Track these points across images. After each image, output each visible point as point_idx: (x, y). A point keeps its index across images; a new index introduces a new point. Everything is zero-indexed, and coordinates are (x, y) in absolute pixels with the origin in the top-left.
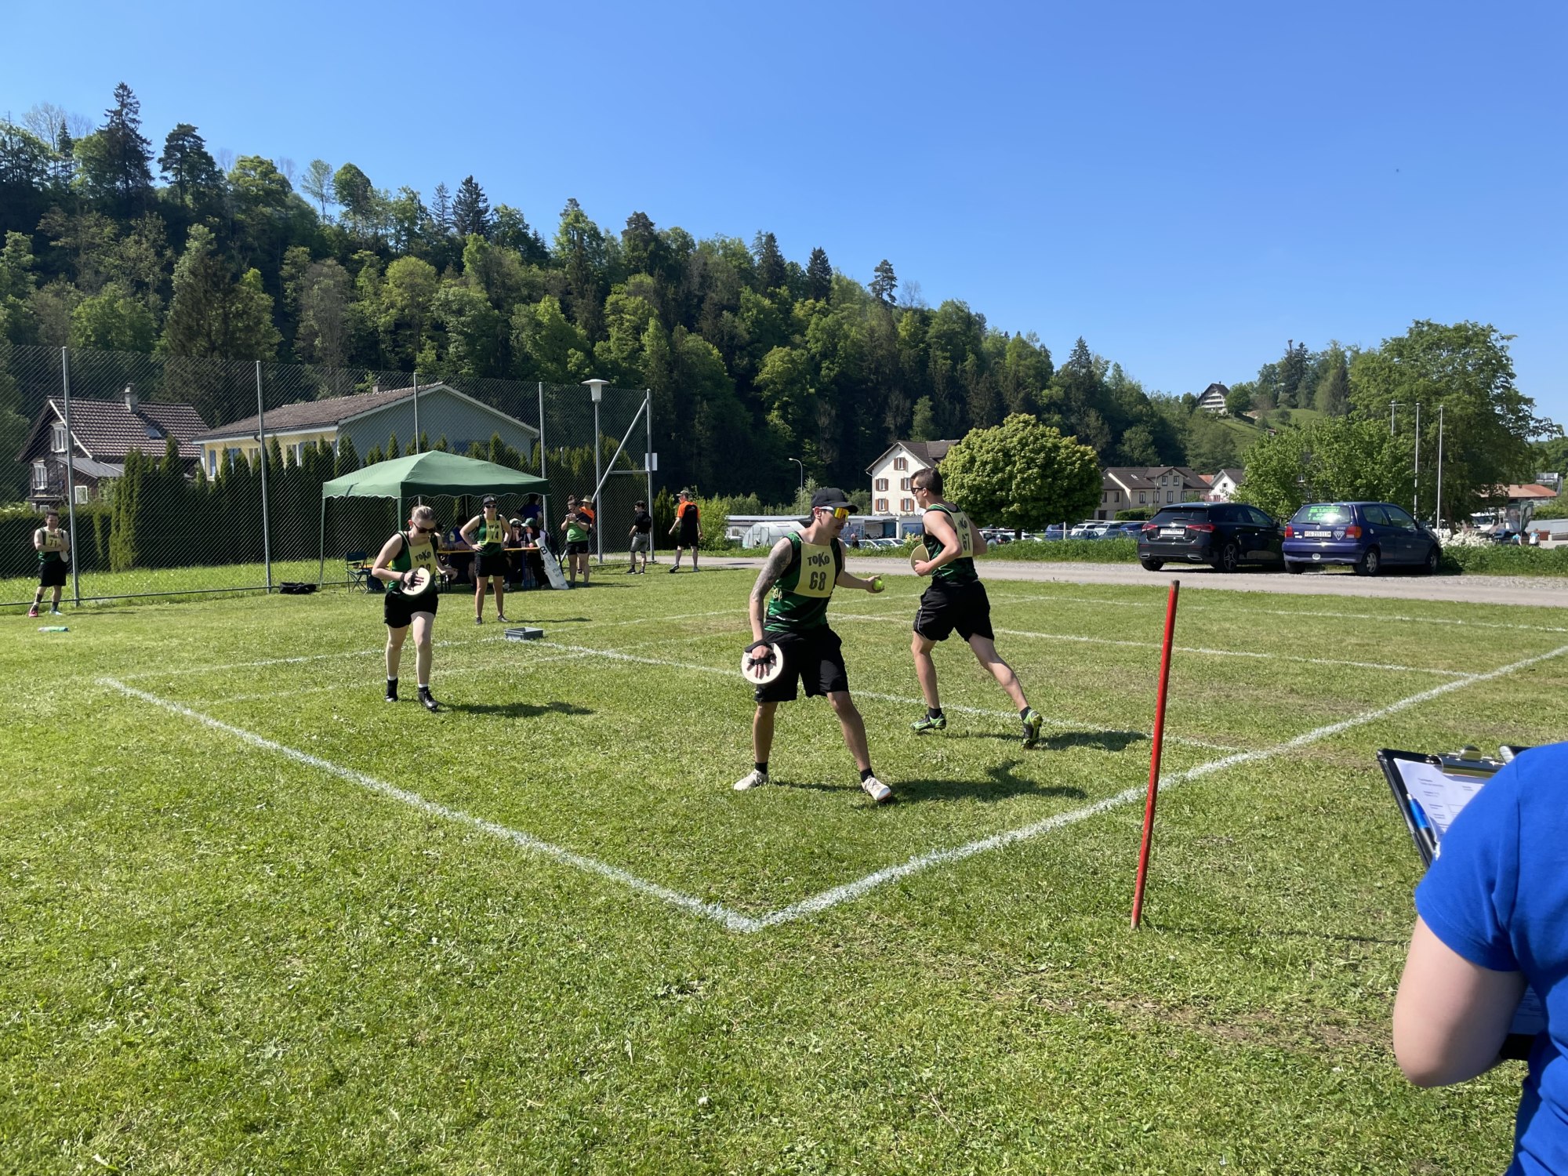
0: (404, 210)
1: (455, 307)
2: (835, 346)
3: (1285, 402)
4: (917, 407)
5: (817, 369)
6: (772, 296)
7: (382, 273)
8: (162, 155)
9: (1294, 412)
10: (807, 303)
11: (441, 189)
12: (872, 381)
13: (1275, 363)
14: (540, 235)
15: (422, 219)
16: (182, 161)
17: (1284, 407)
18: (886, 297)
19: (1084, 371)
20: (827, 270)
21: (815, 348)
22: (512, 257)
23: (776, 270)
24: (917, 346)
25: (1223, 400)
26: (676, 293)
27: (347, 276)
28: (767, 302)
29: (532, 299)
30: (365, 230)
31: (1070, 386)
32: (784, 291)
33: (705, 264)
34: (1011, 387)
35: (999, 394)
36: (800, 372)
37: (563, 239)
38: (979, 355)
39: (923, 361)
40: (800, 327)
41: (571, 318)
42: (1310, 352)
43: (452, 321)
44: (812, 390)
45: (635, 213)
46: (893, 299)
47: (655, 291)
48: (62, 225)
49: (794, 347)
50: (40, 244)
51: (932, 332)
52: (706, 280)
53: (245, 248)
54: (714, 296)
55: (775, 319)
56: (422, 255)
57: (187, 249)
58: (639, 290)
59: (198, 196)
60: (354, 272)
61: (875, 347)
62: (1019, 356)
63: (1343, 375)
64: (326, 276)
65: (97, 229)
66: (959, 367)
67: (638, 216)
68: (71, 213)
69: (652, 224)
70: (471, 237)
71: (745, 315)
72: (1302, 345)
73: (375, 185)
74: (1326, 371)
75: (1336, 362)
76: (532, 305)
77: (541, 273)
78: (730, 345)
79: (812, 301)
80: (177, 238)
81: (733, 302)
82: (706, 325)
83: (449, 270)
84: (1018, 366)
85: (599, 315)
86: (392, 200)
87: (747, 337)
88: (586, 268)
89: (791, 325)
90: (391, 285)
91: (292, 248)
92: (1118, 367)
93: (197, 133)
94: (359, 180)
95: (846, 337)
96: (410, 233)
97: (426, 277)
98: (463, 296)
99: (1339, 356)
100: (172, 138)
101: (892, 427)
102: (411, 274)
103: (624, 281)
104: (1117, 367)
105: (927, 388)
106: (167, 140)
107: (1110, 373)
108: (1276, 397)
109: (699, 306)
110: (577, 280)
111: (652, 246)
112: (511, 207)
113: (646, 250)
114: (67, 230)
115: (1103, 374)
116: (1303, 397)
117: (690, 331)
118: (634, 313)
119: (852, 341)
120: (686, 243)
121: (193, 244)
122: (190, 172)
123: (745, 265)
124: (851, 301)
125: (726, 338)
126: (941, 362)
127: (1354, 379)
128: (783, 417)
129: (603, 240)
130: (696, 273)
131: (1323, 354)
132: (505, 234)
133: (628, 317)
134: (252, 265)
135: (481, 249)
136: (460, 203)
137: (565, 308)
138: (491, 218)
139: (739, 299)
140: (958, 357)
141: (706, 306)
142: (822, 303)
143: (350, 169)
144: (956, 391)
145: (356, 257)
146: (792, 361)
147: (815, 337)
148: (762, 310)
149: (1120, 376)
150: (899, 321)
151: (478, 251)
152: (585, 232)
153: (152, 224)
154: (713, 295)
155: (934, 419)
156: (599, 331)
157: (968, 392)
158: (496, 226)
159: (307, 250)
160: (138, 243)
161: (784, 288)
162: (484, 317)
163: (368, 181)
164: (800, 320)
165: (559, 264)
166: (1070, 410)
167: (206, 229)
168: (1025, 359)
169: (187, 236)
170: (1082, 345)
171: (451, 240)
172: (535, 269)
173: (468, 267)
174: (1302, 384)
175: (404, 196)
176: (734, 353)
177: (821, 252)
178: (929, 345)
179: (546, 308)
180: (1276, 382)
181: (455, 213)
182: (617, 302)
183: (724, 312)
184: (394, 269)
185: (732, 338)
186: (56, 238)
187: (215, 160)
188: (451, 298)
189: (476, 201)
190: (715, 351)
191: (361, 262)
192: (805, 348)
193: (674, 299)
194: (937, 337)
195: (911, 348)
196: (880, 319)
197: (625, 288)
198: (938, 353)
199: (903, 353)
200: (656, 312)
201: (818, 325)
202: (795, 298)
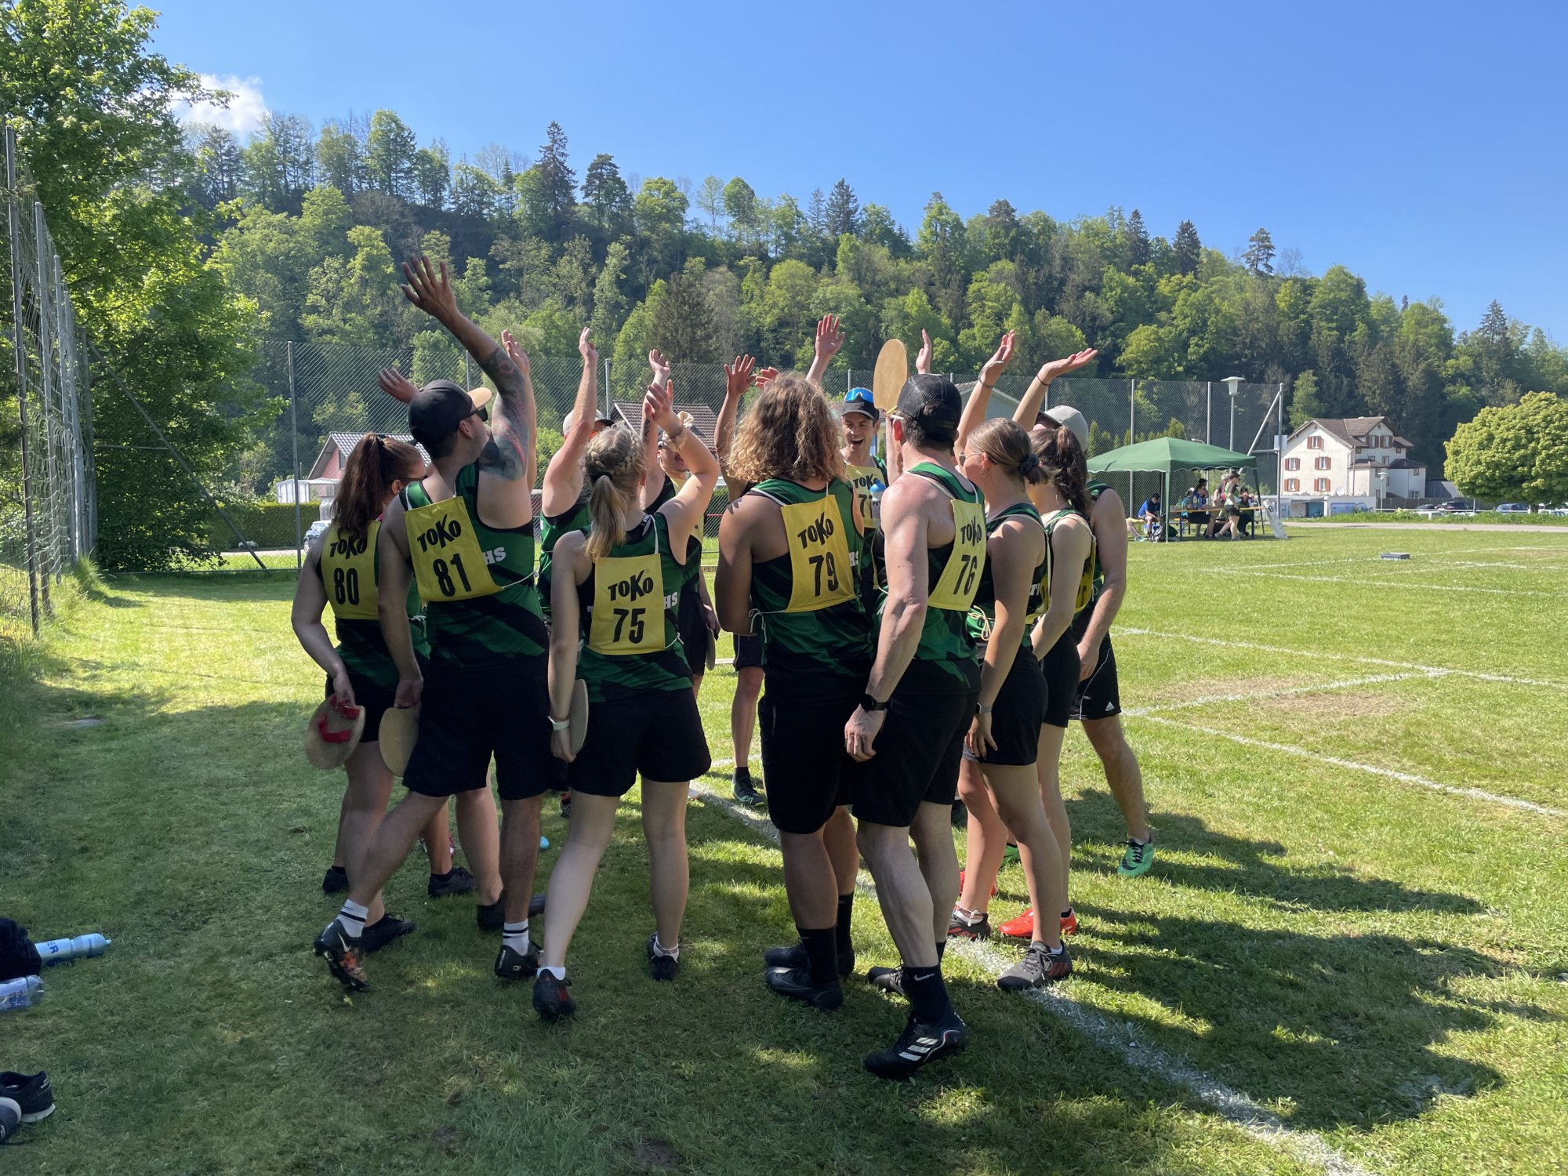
0: (784, 217)
1: (832, 304)
2: (1205, 321)
4: (1298, 383)
5: (1186, 346)
6: (1136, 274)
7: (767, 277)
8: (584, 183)
10: (1173, 278)
11: (817, 194)
12: (1246, 356)
14: (905, 231)
15: (799, 223)
16: (600, 187)
18: (1261, 267)
19: (1497, 337)
20: (1195, 244)
21: (1182, 324)
22: (880, 253)
23: (1139, 250)
24: (1297, 317)
26: (1037, 278)
27: (736, 281)
28: (1131, 280)
29: (898, 292)
30: (747, 237)
31: (1480, 355)
32: (1149, 268)
33: (1067, 246)
34: (1408, 358)
35: (1394, 366)
36: (1166, 350)
37: (927, 233)
38: (1372, 325)
39: (1304, 335)
40: (1166, 305)
41: (937, 309)
44: (1180, 369)
45: (998, 202)
46: (1270, 268)
47: (1017, 277)
48: (507, 250)
49: (1161, 325)
50: (492, 268)
51: (1315, 301)
52: (1067, 262)
53: (652, 262)
55: (1140, 296)
56: (800, 257)
57: (606, 265)
58: (1000, 277)
59: (614, 217)
60: (741, 276)
61: (1250, 321)
62: (1418, 323)
64: (719, 282)
65: (536, 251)
66: (1347, 338)
67: (1000, 203)
68: (515, 238)
69: (1013, 211)
70: (844, 238)
71: (1109, 295)
73: (758, 196)
76: (901, 298)
77: (907, 266)
78: (1093, 327)
79: (1179, 276)
80: (599, 256)
81: (1095, 282)
82: (1066, 307)
83: (825, 269)
84: (1417, 334)
85: (961, 303)
86: (773, 207)
87: (1110, 317)
88: (950, 259)
89: (1156, 302)
90: (773, 287)
91: (690, 259)
92: (1541, 332)
93: (613, 161)
94: (745, 192)
95: (1217, 311)
96: (790, 239)
97: (806, 279)
98: (839, 294)
100: (594, 167)
102: (792, 276)
103: (985, 268)
104: (1539, 333)
105: (1310, 362)
106: (589, 170)
107: (1529, 339)
109: (1060, 289)
110: (940, 271)
111: (1013, 233)
112: (879, 206)
113: (1007, 236)
114: (513, 254)
115: (1521, 342)
117: (1053, 315)
118: (997, 300)
119: (1225, 317)
120: (1048, 228)
121: (611, 261)
122: (607, 196)
123: (1108, 244)
124: (1222, 273)
125: (1088, 319)
126: (1325, 334)
128: (1148, 396)
129: (965, 230)
130: (1057, 256)
132: (872, 233)
133: (990, 304)
134: (657, 277)
135: (854, 248)
136: (833, 205)
137: (931, 299)
138: (859, 217)
139: (1101, 279)
140: (1346, 328)
141: (1068, 289)
142: (1190, 277)
143: (738, 182)
144: (1344, 365)
145: (742, 263)
146: (1159, 339)
147: (1182, 313)
148: (1125, 288)
149: (1542, 342)
150: (1277, 292)
151: (850, 250)
152: (948, 223)
153: (579, 245)
154: (1076, 277)
155: (1318, 396)
156: (961, 320)
157: (1358, 364)
158: (864, 225)
159: (703, 259)
160: (570, 262)
161: (1149, 264)
162: (856, 313)
163: (753, 192)
164: (1165, 297)
165: (923, 256)
166: (1480, 381)
167: (622, 247)
168: (1426, 327)
169: (606, 254)
170: (1496, 310)
171: (823, 241)
172: (902, 263)
173: (840, 266)
175: (783, 202)
176: (1096, 333)
177: (1189, 225)
178: (1311, 316)
179: (914, 300)
181: (828, 215)
182: (979, 290)
184: (777, 272)
185: (1094, 319)
186: (503, 262)
187: (627, 184)
188: (828, 296)
189: (847, 202)
190: (1079, 333)
191: (746, 267)
192: (1171, 325)
193: (1036, 284)
194: (1320, 307)
195: (1291, 319)
196: (1255, 291)
197: (987, 275)
198: (1323, 324)
199: (1282, 325)
200: (1018, 297)
201: (1186, 301)
202: (1160, 275)
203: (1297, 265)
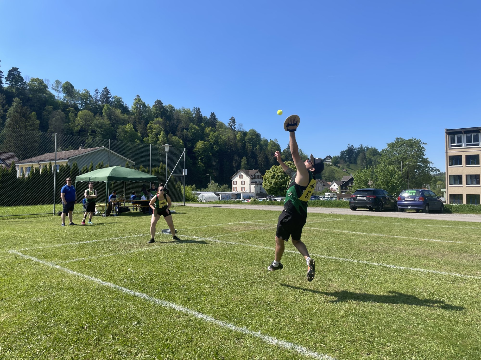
0: (84, 96)
1: (99, 125)
2: (218, 141)
3: (348, 161)
4: (242, 160)
5: (212, 147)
6: (199, 126)
7: (76, 115)
8: (7, 76)
9: (351, 165)
10: (209, 128)
11: (97, 90)
12: (229, 152)
13: (345, 150)
14: (127, 105)
15: (90, 99)
16: (13, 78)
17: (348, 163)
18: (233, 127)
20: (215, 119)
21: (212, 141)
22: (118, 111)
23: (200, 119)
24: (242, 142)
25: (331, 161)
26: (169, 124)
27: (64, 115)
28: (197, 127)
29: (123, 124)
30: (71, 102)
31: (287, 155)
32: (203, 124)
33: (178, 116)
34: (270, 155)
35: (266, 157)
36: (207, 149)
37: (134, 107)
38: (261, 146)
39: (244, 146)
40: (208, 135)
41: (136, 131)
42: (355, 147)
43: (98, 130)
44: (211, 154)
45: (157, 100)
46: (235, 128)
47: (163, 123)
49: (205, 141)
51: (246, 138)
52: (179, 121)
53: (31, 105)
54: (181, 125)
55: (200, 132)
56: (89, 110)
57: (12, 105)
58: (158, 122)
59: (18, 89)
60: (67, 114)
61: (230, 142)
62: (272, 145)
63: (364, 155)
64: (58, 115)
66: (255, 148)
69: (162, 103)
70: (105, 105)
71: (191, 131)
72: (352, 146)
73: (75, 88)
74: (359, 153)
75: (362, 150)
76: (124, 126)
77: (128, 116)
78: (186, 140)
79: (211, 128)
80: (9, 102)
81: (186, 127)
82: (178, 133)
83: (98, 115)
84: (272, 149)
85: (145, 130)
86: (80, 93)
87: (191, 137)
88: (141, 115)
89: (204, 134)
90: (79, 118)
91: (47, 106)
93: (19, 70)
94: (70, 86)
95: (221, 139)
96: (86, 103)
97: (90, 116)
98: (102, 122)
100: (10, 71)
101: (235, 166)
102: (85, 115)
103: (153, 120)
105: (245, 155)
108: (345, 160)
109: (176, 128)
110: (138, 119)
111: (162, 110)
112: (118, 96)
113: (160, 111)
116: (353, 160)
117: (173, 136)
118: (156, 129)
119: (223, 140)
120: (173, 109)
121: (14, 104)
122: (15, 82)
123: (191, 117)
124: (222, 128)
125: (184, 138)
126: (249, 147)
127: (368, 156)
128: (202, 162)
129: (147, 107)
130: (175, 118)
131: (358, 148)
132: (116, 104)
133: (154, 130)
134: (33, 111)
135: (108, 109)
136: (102, 94)
137: (134, 127)
138: (112, 99)
139: (189, 126)
140: (254, 146)
141: (179, 128)
142: (214, 128)
143: (68, 83)
144: (254, 155)
145: (68, 109)
146: (205, 145)
147: (212, 138)
148: (196, 130)
149: (302, 153)
150: (237, 135)
151: (107, 109)
152: (141, 105)
153: (1, 97)
155: (247, 164)
156: (145, 134)
157: (257, 156)
158: (113, 102)
159: (52, 107)
161: (202, 123)
162: (109, 129)
163: (73, 87)
164: (207, 133)
165: (133, 114)
167: (19, 100)
168: (274, 147)
169: (13, 101)
171: (99, 105)
172: (125, 115)
173: (104, 114)
174: (353, 157)
175: (84, 92)
176: (187, 142)
177: (214, 113)
178: (246, 142)
179: (128, 127)
180: (345, 156)
181: (101, 97)
182: (151, 126)
183: (184, 130)
184: (80, 113)
185: (186, 137)
187: (24, 79)
188: (98, 123)
189: (108, 94)
190: (181, 141)
191: (69, 111)
192: (209, 141)
193: (168, 126)
194: (248, 140)
195: (240, 142)
196: (231, 134)
197: (154, 122)
198: (249, 144)
199: (238, 144)
200: (163, 129)
201: (212, 135)
202: (205, 127)
203: (242, 128)
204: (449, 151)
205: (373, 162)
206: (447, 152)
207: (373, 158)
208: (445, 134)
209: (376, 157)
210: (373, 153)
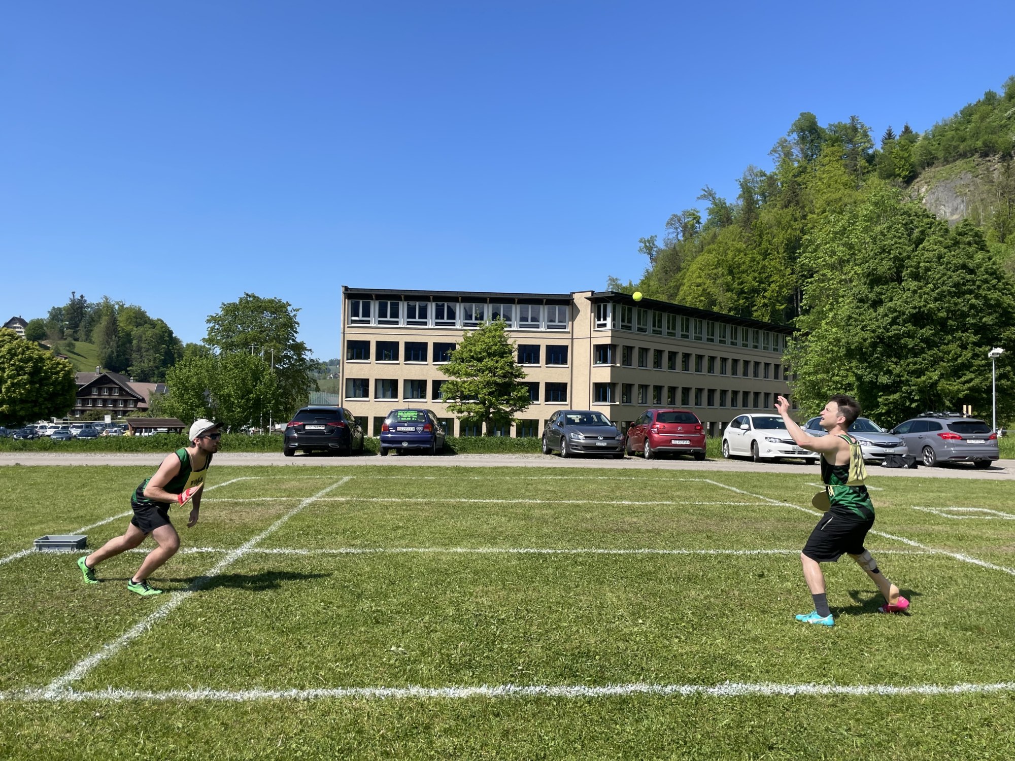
3: (71, 336)
9: (77, 343)
13: (61, 306)
17: (70, 339)
25: (23, 330)
42: (88, 302)
63: (114, 321)
72: (82, 297)
74: (100, 317)
75: (108, 311)
99: (109, 307)
108: (63, 332)
116: (83, 333)
127: (121, 325)
131: (98, 304)
174: (83, 324)
180: (62, 321)
204: (347, 330)
205: (134, 342)
206: (344, 333)
207: (135, 332)
208: (342, 296)
209: (141, 329)
210: (134, 320)
